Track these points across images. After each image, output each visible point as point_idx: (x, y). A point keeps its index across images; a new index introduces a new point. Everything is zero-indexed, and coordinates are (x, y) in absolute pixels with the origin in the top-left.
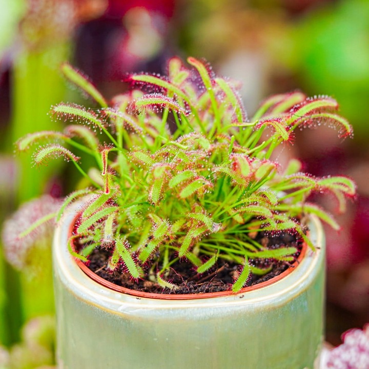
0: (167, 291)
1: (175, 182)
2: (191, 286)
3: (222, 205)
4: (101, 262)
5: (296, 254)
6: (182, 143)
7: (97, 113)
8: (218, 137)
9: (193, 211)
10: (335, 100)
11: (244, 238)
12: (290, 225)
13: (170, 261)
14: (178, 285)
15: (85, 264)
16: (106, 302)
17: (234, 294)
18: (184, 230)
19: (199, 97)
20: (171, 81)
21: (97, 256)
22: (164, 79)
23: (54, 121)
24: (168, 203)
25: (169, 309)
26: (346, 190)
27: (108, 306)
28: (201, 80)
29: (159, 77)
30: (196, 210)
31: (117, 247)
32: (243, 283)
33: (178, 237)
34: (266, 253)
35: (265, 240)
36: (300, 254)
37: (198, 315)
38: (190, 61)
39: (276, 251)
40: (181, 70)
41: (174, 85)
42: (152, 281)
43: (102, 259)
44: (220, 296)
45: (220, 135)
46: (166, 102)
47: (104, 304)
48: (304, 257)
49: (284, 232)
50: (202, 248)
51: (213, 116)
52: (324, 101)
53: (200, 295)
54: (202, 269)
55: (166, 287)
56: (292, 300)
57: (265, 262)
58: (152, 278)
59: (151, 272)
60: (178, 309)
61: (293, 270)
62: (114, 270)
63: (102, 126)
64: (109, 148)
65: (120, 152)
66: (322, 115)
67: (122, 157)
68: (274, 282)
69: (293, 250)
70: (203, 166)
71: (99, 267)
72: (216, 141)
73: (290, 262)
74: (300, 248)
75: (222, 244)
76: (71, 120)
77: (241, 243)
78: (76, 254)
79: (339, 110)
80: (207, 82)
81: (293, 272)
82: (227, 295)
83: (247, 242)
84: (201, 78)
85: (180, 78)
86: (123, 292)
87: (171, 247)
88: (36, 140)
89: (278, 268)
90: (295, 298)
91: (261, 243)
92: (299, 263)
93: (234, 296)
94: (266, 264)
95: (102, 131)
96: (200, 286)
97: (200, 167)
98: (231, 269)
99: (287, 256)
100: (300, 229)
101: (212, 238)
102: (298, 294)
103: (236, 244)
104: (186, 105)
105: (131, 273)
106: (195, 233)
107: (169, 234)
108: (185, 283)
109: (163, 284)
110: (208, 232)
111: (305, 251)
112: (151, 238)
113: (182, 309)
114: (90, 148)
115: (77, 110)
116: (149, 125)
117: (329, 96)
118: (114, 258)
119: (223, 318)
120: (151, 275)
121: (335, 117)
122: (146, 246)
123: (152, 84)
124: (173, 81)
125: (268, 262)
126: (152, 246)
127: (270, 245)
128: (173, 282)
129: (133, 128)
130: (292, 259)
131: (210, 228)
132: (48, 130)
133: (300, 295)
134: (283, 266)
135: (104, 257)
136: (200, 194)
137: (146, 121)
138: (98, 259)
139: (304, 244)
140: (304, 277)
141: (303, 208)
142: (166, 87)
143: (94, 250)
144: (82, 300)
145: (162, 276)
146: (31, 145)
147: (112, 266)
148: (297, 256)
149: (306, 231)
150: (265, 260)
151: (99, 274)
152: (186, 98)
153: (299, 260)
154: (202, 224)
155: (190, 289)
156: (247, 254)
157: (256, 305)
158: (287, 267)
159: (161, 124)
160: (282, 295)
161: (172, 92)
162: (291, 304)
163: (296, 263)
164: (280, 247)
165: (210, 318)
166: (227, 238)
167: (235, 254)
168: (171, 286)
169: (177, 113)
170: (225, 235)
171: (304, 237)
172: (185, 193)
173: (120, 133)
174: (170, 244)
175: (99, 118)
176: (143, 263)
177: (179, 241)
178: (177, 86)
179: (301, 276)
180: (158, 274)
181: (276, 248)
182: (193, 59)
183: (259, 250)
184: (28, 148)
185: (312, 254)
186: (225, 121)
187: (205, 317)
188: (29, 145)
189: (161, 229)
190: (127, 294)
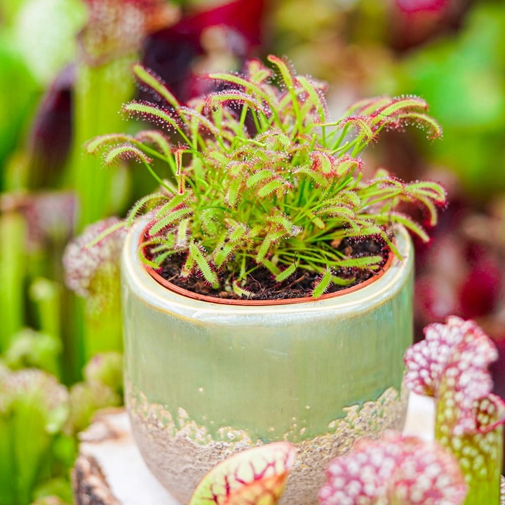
0: (244, 297)
1: (252, 181)
2: (269, 293)
3: (302, 210)
4: (174, 271)
5: (381, 263)
6: (261, 141)
7: (171, 112)
8: (299, 138)
9: (271, 214)
10: (424, 100)
11: (326, 247)
12: (374, 230)
13: (246, 271)
14: (255, 292)
15: (157, 272)
16: (179, 308)
17: (314, 300)
18: (262, 236)
19: (280, 100)
20: (250, 79)
21: (170, 266)
22: (243, 78)
23: (125, 120)
24: (245, 210)
25: (245, 315)
26: (434, 196)
27: (181, 312)
28: (282, 78)
29: (237, 75)
30: (275, 213)
31: (191, 251)
32: (324, 289)
33: (255, 245)
34: (349, 262)
35: (349, 249)
36: (385, 263)
37: (276, 322)
38: (270, 58)
39: (361, 259)
40: (260, 68)
41: (253, 84)
42: (227, 292)
43: (175, 268)
44: (299, 302)
45: (301, 136)
46: (243, 98)
47: (176, 310)
48: (389, 266)
49: (369, 238)
50: (281, 257)
51: (295, 118)
52: (412, 100)
53: (279, 301)
54: (281, 277)
55: (242, 294)
56: (375, 308)
57: (349, 271)
58: (228, 288)
59: (227, 282)
60: (255, 315)
61: (378, 279)
62: (188, 277)
63: (177, 125)
64: (183, 148)
65: (195, 156)
66: (410, 115)
67: (197, 162)
68: (357, 290)
69: (379, 259)
70: (283, 169)
71: (172, 276)
72: (297, 142)
73: (374, 270)
74: (386, 257)
75: (302, 253)
76: (144, 118)
77: (323, 252)
78: (147, 261)
79: (428, 110)
80: (288, 80)
81: (378, 281)
82: (306, 301)
83: (330, 251)
84: (281, 76)
85: (260, 76)
86: (197, 299)
87: (248, 255)
88: (106, 142)
89: (362, 276)
90: (379, 306)
91: (344, 254)
92: (384, 271)
93: (313, 302)
94: (349, 273)
95: (176, 130)
96: (278, 293)
97: (280, 170)
98: (312, 279)
99: (372, 265)
100: (385, 236)
101: (292, 247)
102: (382, 302)
103: (319, 253)
104: (265, 103)
105: (206, 277)
106: (273, 237)
107: (246, 237)
108: (263, 290)
109: (239, 292)
110: (287, 235)
111: (391, 260)
112: (227, 241)
113: (260, 315)
114: (163, 154)
115: (150, 108)
116: (227, 129)
117: (417, 96)
118: (188, 264)
119: (302, 325)
120: (227, 285)
121: (423, 117)
122: (222, 249)
123: (229, 82)
124: (252, 80)
125: (351, 271)
126: (228, 249)
127: (354, 254)
128: (250, 290)
129: (209, 129)
130: (376, 267)
131: (289, 232)
132: (118, 133)
133: (384, 303)
134: (368, 275)
135: (177, 267)
136: (280, 195)
137: (223, 124)
138: (170, 268)
139: (390, 254)
140: (390, 285)
141: (389, 217)
142: (244, 85)
143: (165, 259)
144: (154, 308)
145: (239, 285)
146: (100, 147)
147: (185, 274)
148: (382, 265)
149: (391, 237)
150: (348, 269)
151: (172, 282)
152: (266, 97)
153: (384, 269)
154: (281, 227)
155: (268, 296)
156: (329, 263)
157: (337, 312)
158: (371, 275)
159: (239, 127)
160: (365, 303)
161: (251, 91)
162: (375, 313)
163: (381, 271)
164: (364, 256)
165: (289, 325)
166: (307, 247)
167: (316, 263)
168: (247, 293)
169: (256, 112)
170: (306, 243)
171: (391, 245)
172: (264, 192)
173: (195, 136)
174: (247, 252)
175: (173, 117)
176: (218, 268)
177: (257, 249)
178: (256, 85)
179: (386, 285)
180: (235, 283)
181: (360, 257)
182: (273, 56)
183: (341, 259)
184: (97, 150)
185: (398, 263)
186: (307, 123)
187: (283, 324)
188: (98, 147)
189: (238, 231)
190: (202, 300)
